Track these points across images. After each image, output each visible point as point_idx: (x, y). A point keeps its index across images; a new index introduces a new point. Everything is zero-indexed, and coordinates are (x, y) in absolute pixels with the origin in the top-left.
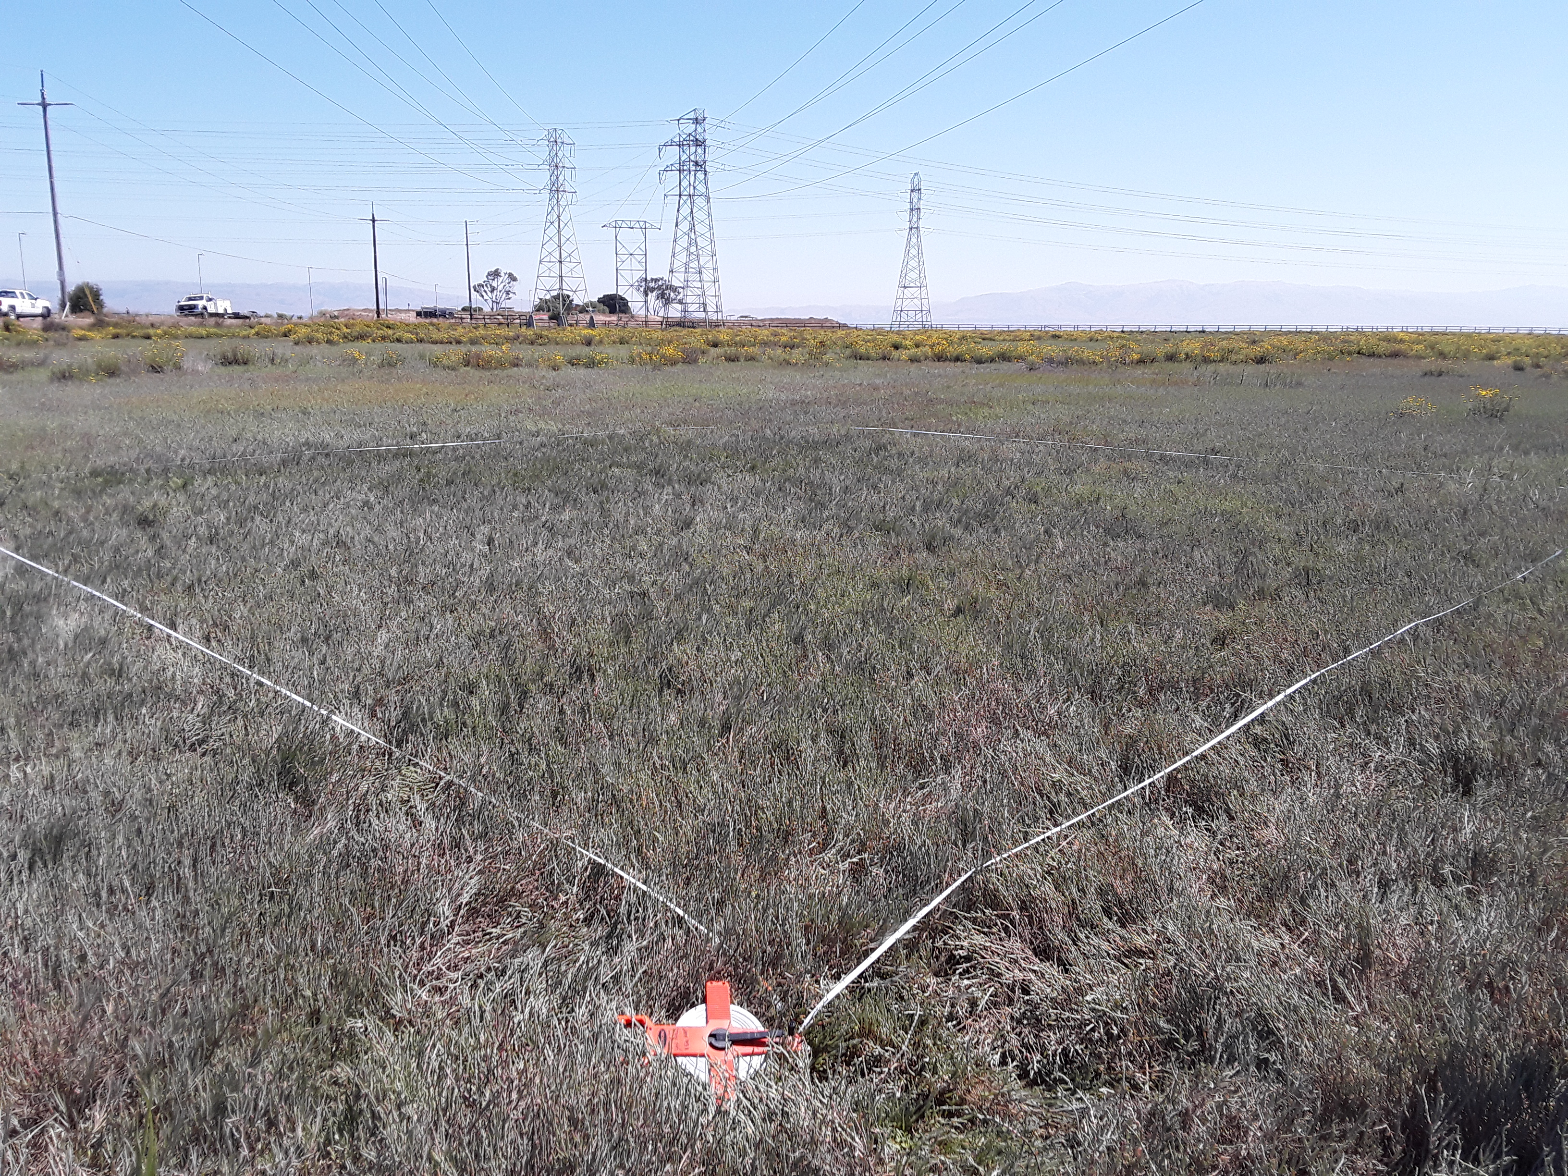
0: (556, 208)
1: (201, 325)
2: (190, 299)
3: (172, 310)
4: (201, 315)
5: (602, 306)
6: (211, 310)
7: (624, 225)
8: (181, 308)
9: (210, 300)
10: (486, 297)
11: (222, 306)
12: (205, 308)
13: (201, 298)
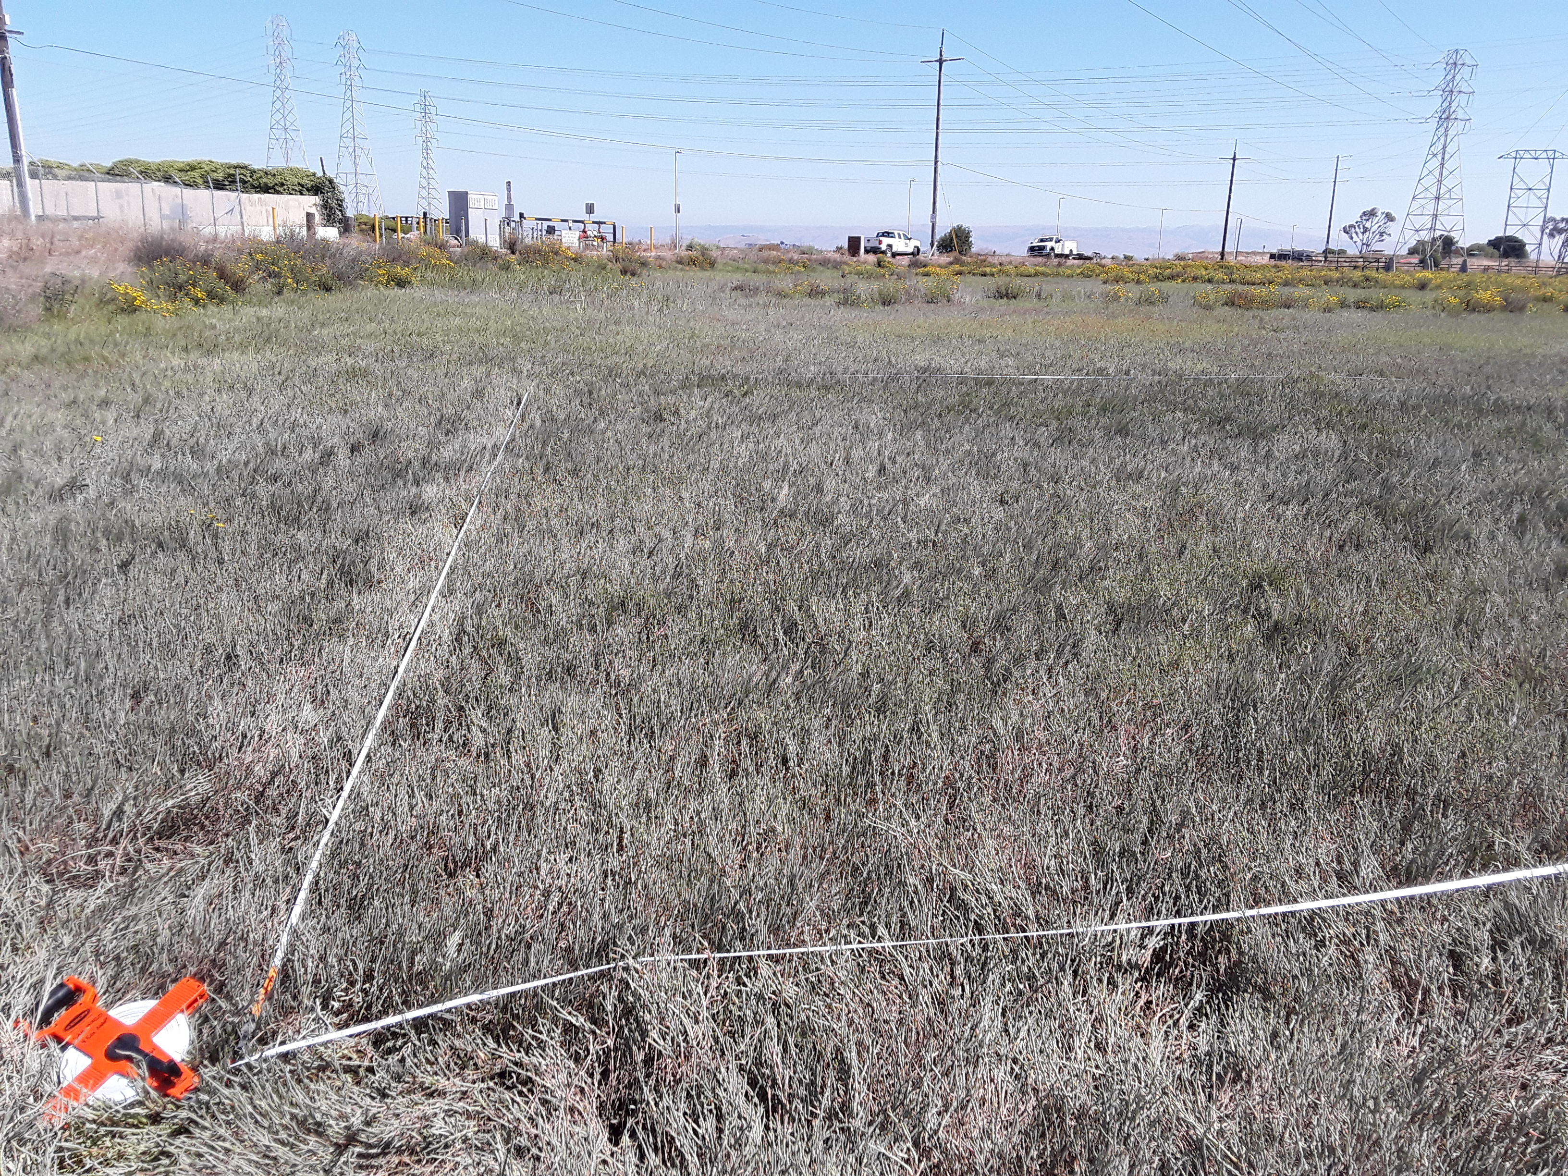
0: (1442, 139)
1: (1045, 265)
2: (1042, 241)
3: (1024, 252)
4: (1048, 255)
5: (1491, 250)
6: (1058, 251)
7: (1527, 155)
8: (1032, 249)
9: (1058, 241)
10: (1355, 238)
11: (1069, 246)
12: (1052, 249)
13: (1051, 240)
